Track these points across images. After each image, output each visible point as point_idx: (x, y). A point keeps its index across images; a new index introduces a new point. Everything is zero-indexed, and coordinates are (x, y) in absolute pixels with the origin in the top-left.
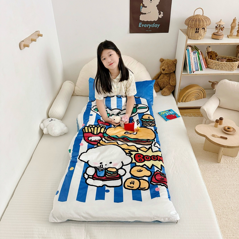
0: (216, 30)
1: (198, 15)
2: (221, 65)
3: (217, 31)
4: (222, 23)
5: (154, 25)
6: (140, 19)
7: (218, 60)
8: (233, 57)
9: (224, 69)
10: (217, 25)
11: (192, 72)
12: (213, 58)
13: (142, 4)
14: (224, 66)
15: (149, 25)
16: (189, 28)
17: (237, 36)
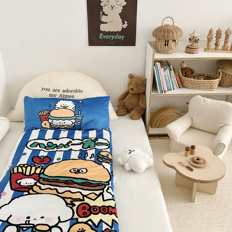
0: (190, 42)
1: (167, 25)
2: (197, 84)
3: (191, 44)
4: (196, 35)
5: (117, 36)
6: (101, 29)
7: (194, 78)
8: (212, 74)
9: (201, 88)
10: (191, 37)
11: (164, 92)
12: (188, 76)
13: (101, 12)
14: (202, 84)
15: (111, 36)
16: (157, 40)
17: (216, 49)
